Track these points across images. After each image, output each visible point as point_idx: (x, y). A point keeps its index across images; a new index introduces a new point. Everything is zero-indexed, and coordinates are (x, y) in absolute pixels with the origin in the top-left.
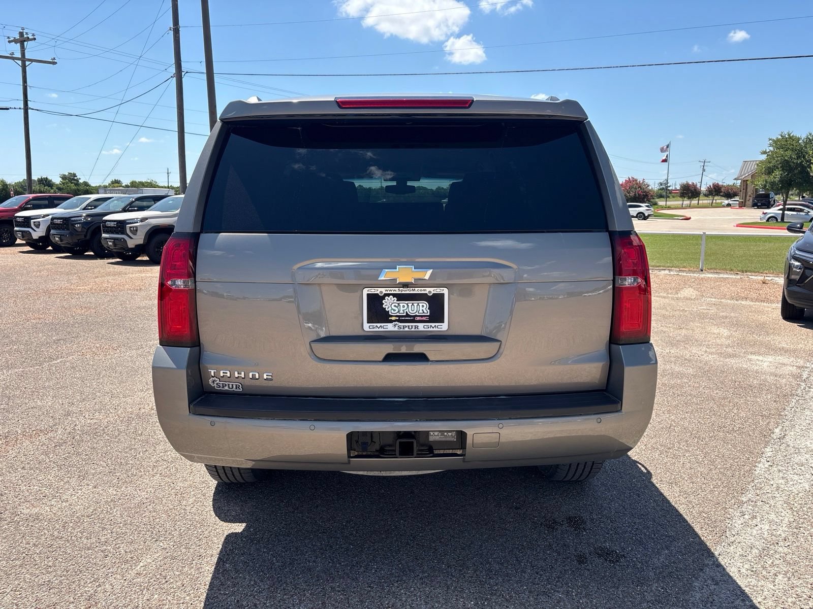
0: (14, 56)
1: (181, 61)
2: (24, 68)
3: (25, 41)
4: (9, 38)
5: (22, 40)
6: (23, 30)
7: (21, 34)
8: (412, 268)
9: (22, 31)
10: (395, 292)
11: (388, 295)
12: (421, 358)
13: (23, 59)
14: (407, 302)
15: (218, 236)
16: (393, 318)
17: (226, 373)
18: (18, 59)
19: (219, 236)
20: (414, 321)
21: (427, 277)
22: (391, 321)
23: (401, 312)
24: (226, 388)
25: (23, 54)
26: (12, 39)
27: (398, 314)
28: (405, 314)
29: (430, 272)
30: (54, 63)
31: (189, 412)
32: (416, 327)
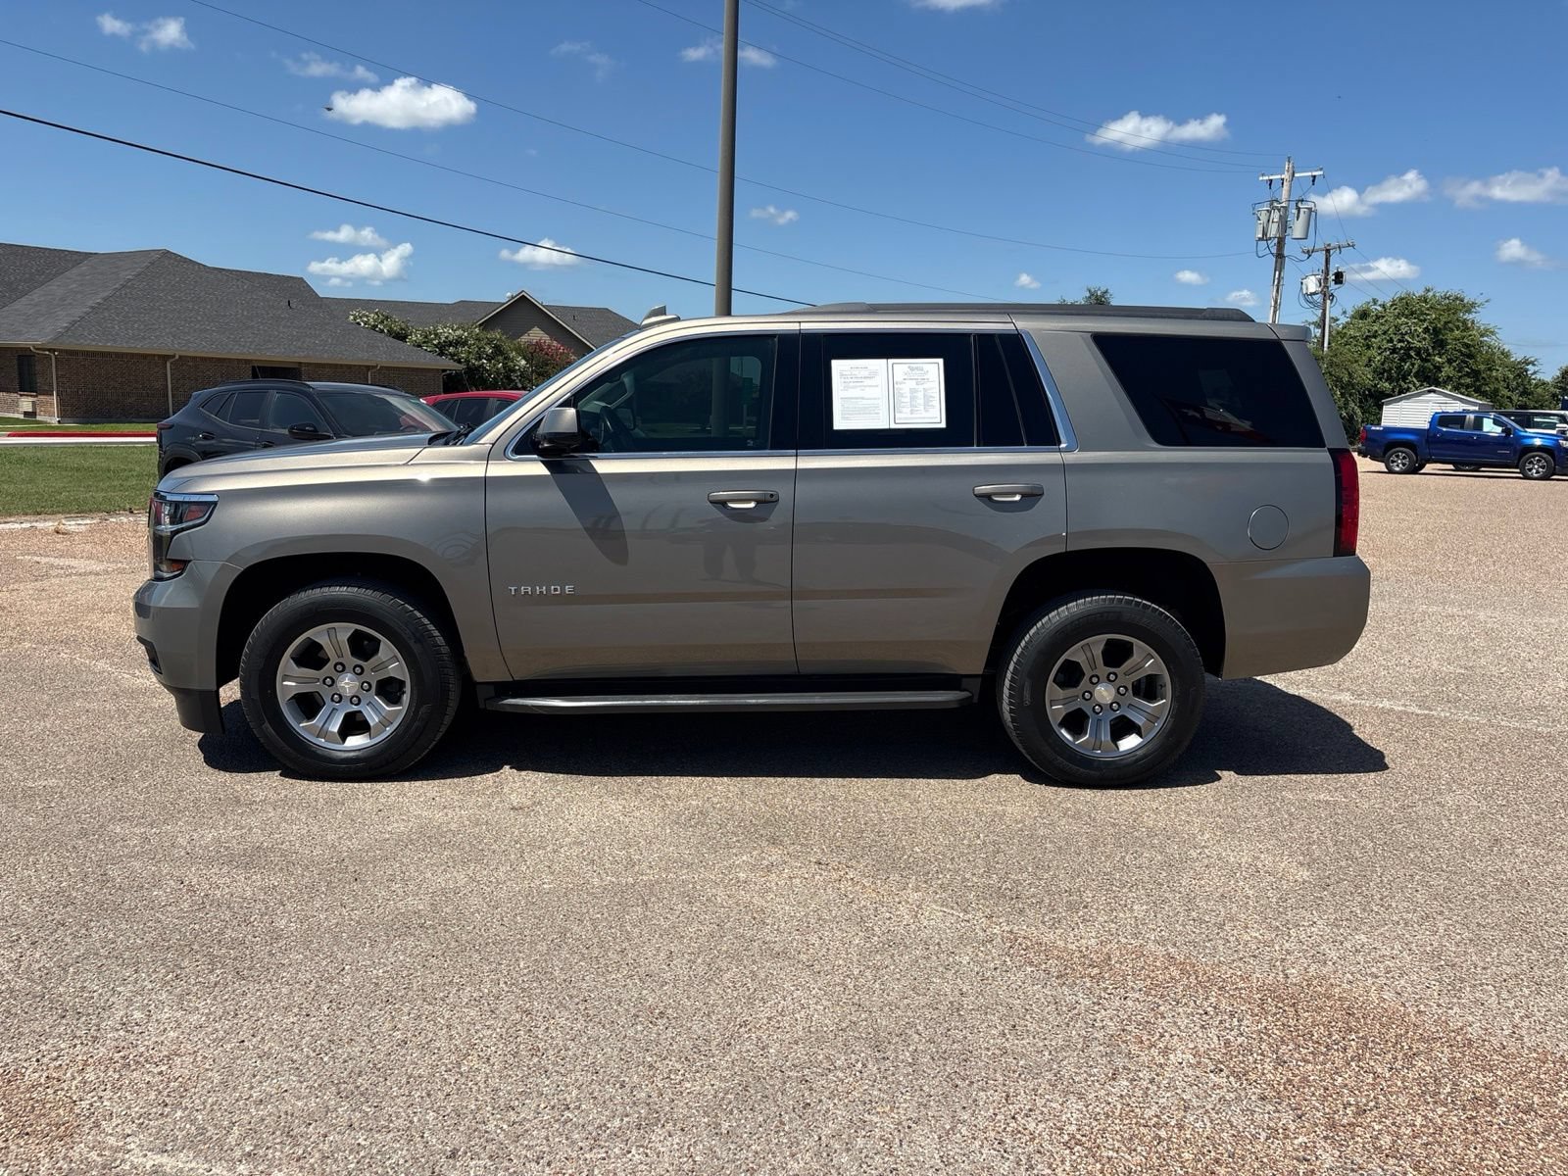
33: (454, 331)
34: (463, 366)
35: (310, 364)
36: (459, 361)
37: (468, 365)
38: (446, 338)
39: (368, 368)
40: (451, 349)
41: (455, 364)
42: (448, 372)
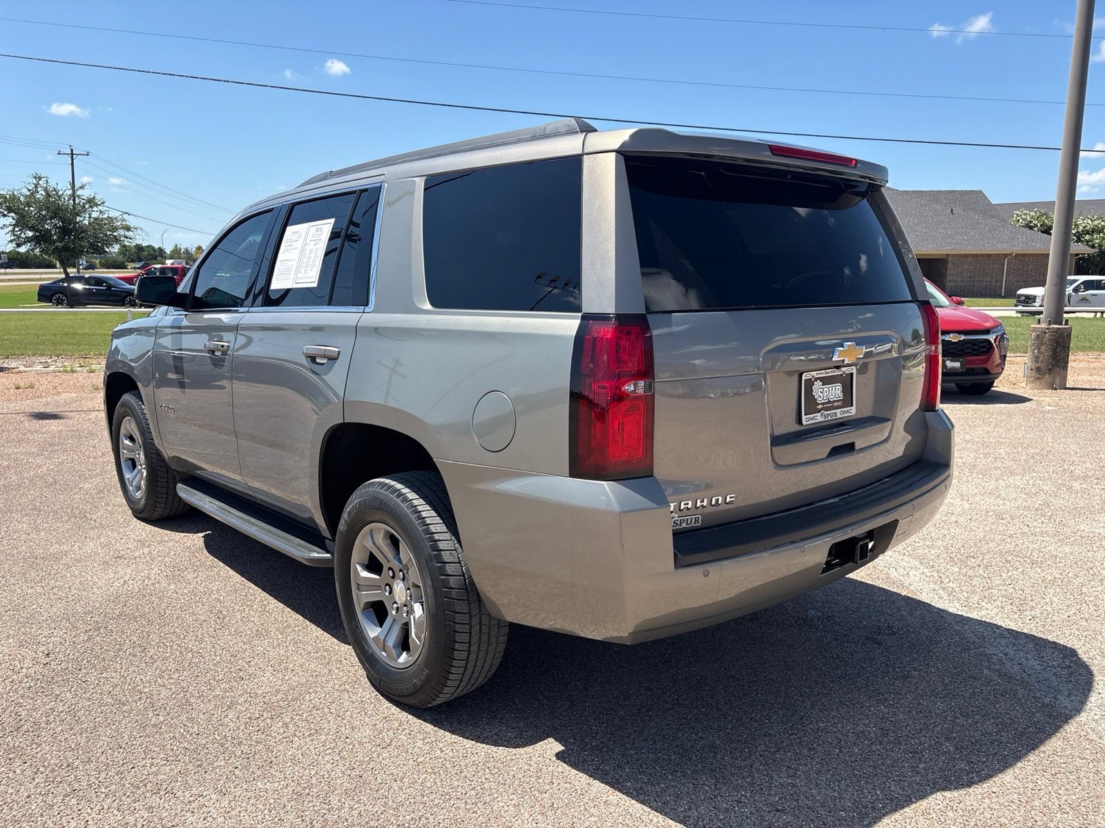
10: (821, 376)
11: (816, 379)
12: (849, 448)
14: (828, 386)
15: (671, 316)
16: (821, 407)
17: (688, 504)
19: (673, 318)
20: (833, 408)
22: (819, 411)
23: (825, 398)
24: (684, 525)
27: (823, 401)
28: (827, 400)
31: (673, 565)
32: (836, 414)
33: (1092, 221)
34: (1097, 250)
35: (955, 255)
36: (1093, 247)
37: (1100, 249)
38: (1084, 227)
39: (1006, 255)
40: (1087, 237)
41: (1088, 248)
42: (1081, 255)
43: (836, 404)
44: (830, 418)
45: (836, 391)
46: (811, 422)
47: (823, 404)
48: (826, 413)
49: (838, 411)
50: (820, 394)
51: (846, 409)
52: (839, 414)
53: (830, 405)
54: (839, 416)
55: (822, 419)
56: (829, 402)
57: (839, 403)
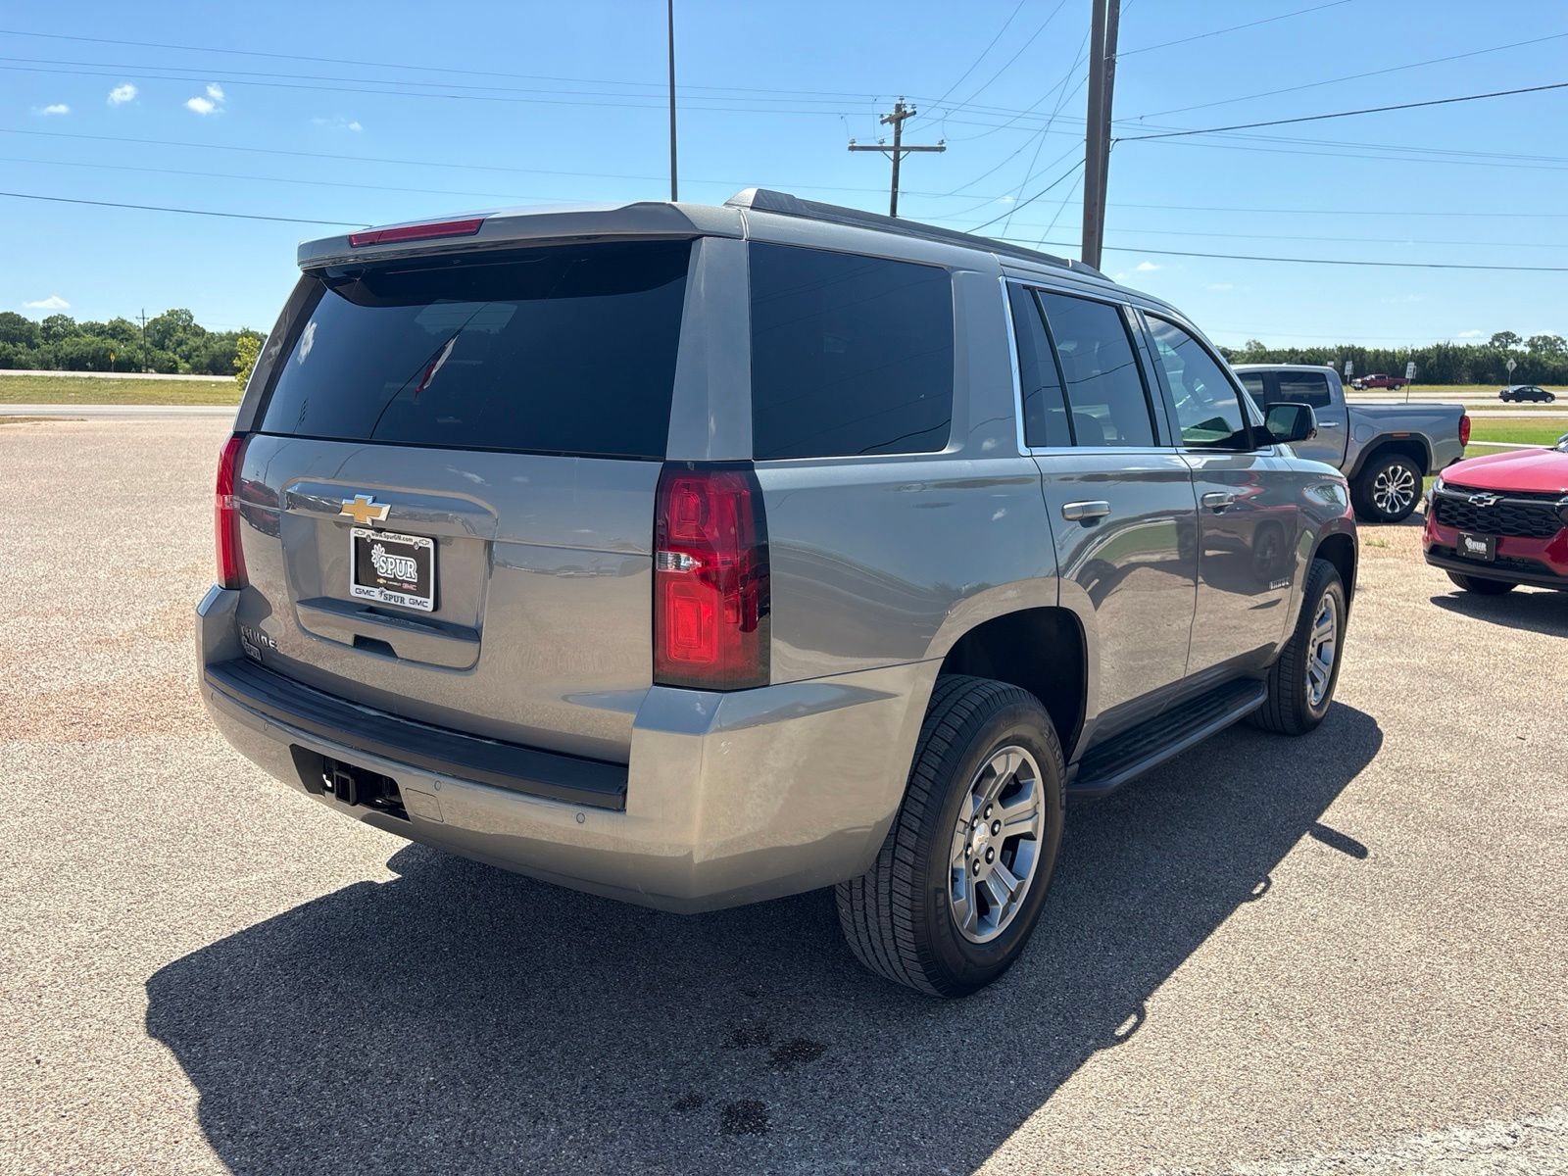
0: (884, 145)
1: (1110, 120)
2: (897, 161)
3: (902, 118)
4: (882, 116)
5: (898, 118)
6: (902, 99)
7: (898, 107)
8: (366, 500)
9: (899, 102)
10: (381, 539)
11: (377, 543)
12: (383, 648)
13: (897, 148)
14: (394, 557)
16: (381, 581)
17: (249, 632)
18: (889, 149)
20: (400, 590)
21: (383, 517)
22: (378, 586)
23: (389, 572)
24: (252, 653)
25: (897, 140)
26: (886, 117)
27: (385, 575)
28: (392, 576)
29: (386, 509)
30: (942, 149)
32: (402, 600)
43: (406, 586)
44: (392, 602)
45: (407, 568)
46: (362, 596)
47: (385, 578)
48: (388, 592)
49: (407, 597)
50: (383, 565)
51: (419, 599)
52: (408, 601)
53: (395, 584)
54: (407, 604)
55: (382, 599)
56: (395, 579)
57: (411, 587)
